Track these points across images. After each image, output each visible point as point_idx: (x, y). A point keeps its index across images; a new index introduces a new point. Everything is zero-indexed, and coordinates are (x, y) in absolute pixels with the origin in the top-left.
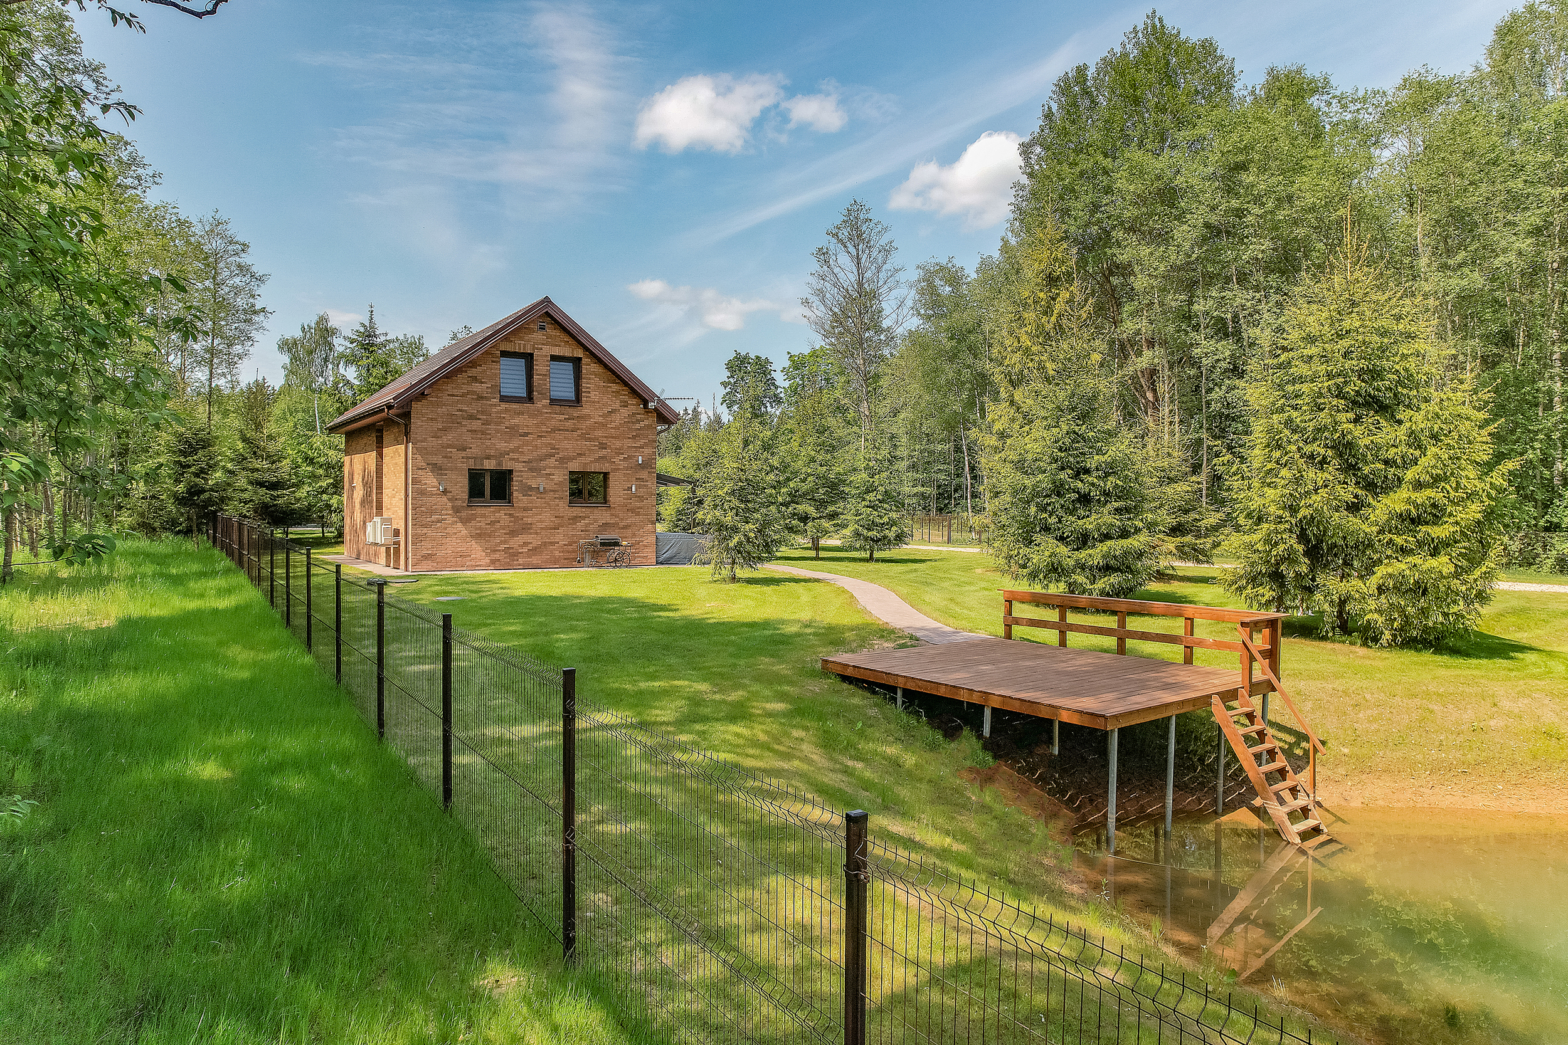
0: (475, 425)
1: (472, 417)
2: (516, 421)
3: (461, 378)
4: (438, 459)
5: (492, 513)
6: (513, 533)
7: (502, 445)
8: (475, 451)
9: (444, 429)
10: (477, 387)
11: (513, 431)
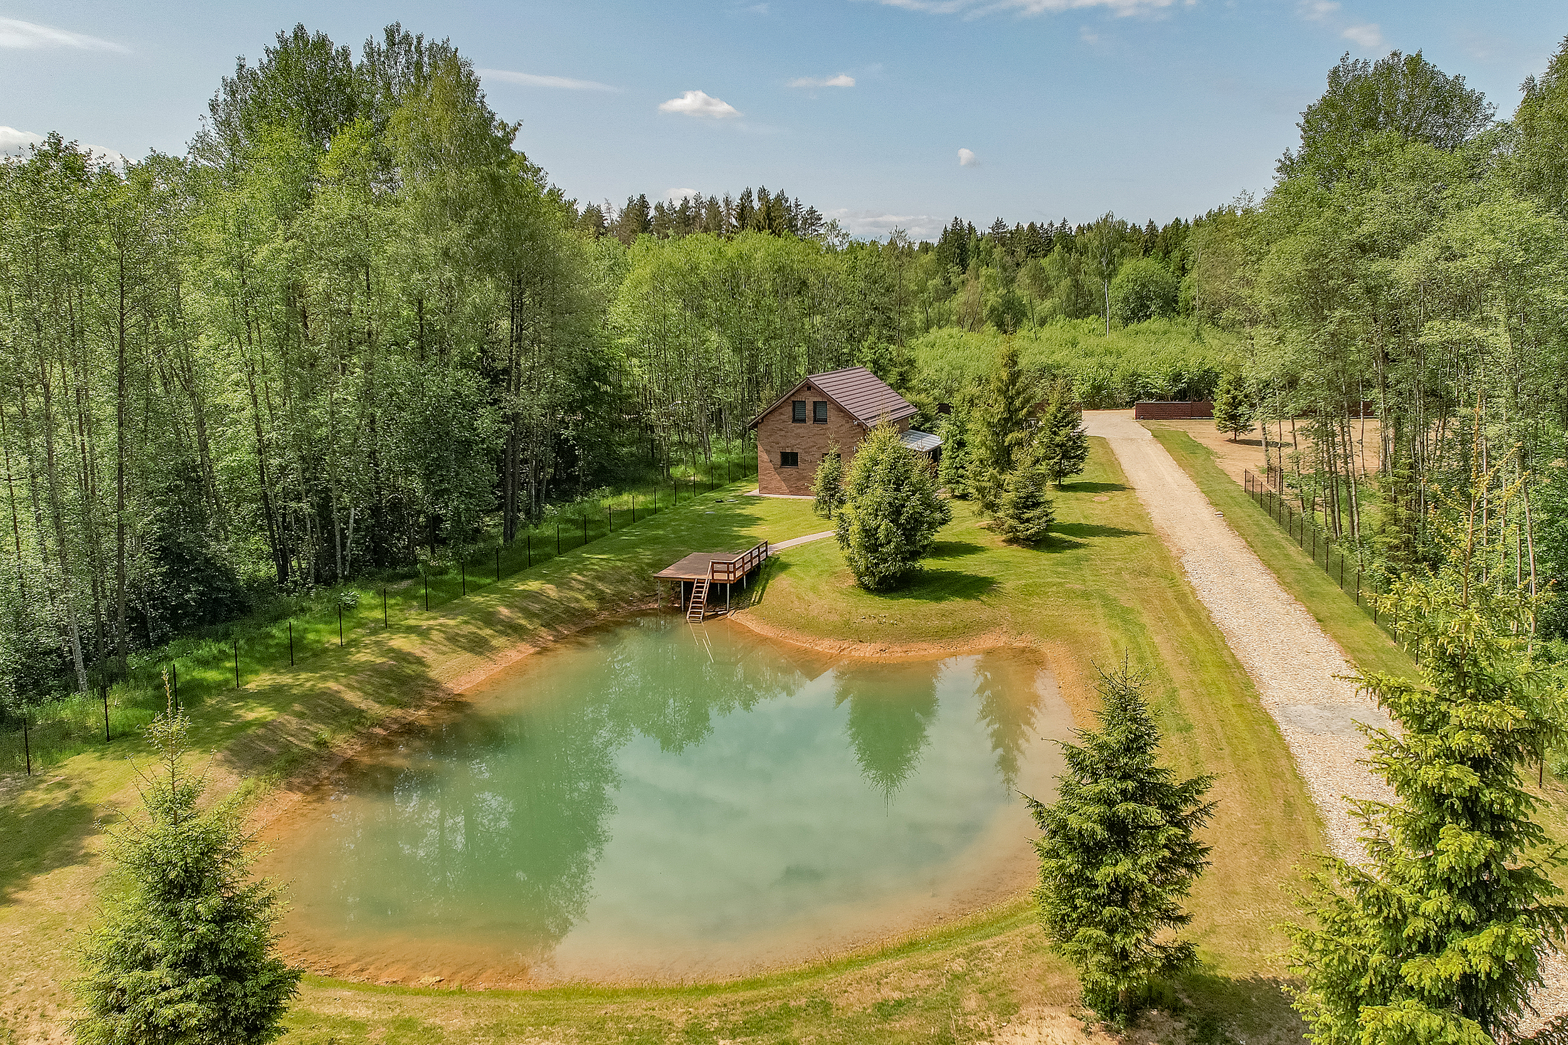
0: (783, 433)
1: (781, 430)
2: (798, 431)
3: (776, 414)
4: (769, 448)
5: (789, 470)
6: (798, 480)
7: (793, 442)
8: (782, 444)
9: (770, 435)
10: (782, 417)
11: (798, 436)
